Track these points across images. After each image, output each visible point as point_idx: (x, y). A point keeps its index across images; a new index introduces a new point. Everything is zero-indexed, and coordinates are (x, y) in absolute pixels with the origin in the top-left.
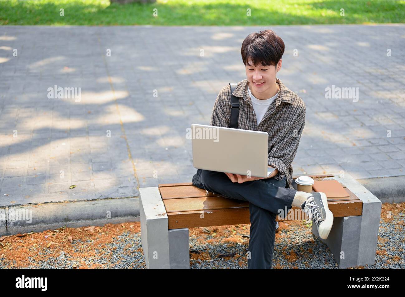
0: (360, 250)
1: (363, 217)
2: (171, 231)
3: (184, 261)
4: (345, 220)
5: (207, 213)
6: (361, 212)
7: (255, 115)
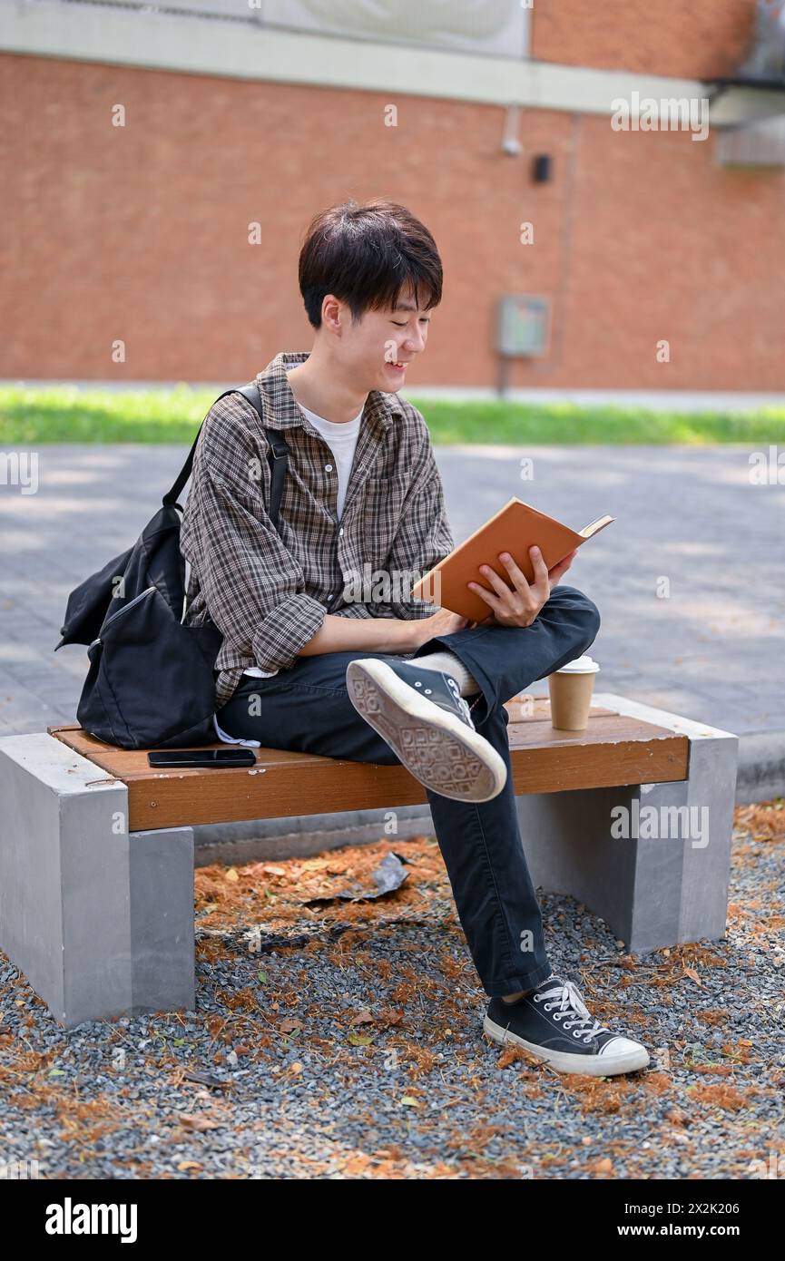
0: (685, 893)
1: (691, 783)
2: (136, 835)
3: (178, 939)
4: (644, 795)
5: (247, 774)
6: (685, 769)
7: (334, 474)
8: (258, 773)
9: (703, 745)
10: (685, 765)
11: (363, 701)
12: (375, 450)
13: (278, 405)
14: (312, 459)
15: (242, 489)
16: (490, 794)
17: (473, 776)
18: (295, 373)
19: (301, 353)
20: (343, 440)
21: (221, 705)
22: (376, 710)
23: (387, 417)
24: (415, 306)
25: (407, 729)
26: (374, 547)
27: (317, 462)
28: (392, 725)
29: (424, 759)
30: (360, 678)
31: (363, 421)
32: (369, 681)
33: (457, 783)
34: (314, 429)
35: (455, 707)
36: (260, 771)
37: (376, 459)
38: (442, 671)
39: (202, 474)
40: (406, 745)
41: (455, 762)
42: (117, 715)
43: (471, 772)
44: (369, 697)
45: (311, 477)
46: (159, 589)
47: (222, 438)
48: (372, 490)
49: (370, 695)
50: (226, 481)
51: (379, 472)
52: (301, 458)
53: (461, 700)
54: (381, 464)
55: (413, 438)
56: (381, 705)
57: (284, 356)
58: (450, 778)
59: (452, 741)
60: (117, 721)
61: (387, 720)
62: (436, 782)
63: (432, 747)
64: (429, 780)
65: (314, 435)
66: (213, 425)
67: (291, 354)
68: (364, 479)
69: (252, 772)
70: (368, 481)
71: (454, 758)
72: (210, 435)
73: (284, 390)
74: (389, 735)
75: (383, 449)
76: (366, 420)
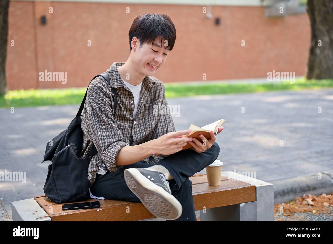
1: (258, 202)
4: (241, 207)
5: (96, 211)
6: (255, 197)
7: (133, 104)
8: (100, 210)
9: (261, 189)
10: (255, 196)
11: (130, 184)
12: (147, 94)
13: (115, 80)
14: (126, 98)
15: (103, 107)
16: (176, 217)
17: (170, 210)
18: (120, 68)
19: (121, 63)
20: (136, 91)
21: (91, 185)
22: (135, 187)
23: (150, 83)
24: (160, 45)
25: (145, 194)
26: (150, 125)
27: (128, 100)
28: (140, 192)
29: (152, 205)
30: (128, 176)
31: (142, 85)
32: (131, 177)
33: (164, 213)
34: (128, 88)
35: (163, 184)
36: (101, 209)
37: (147, 97)
38: (158, 171)
39: (89, 103)
40: (145, 200)
41: (162, 206)
42: (55, 190)
43: (169, 209)
44: (132, 182)
45: (126, 105)
46: (71, 146)
47: (95, 90)
48: (147, 108)
49: (132, 181)
50: (97, 105)
51: (149, 102)
52: (122, 98)
53: (166, 181)
54: (149, 99)
55: (160, 89)
56: (136, 185)
57: (116, 64)
58: (161, 212)
59: (161, 198)
60: (55, 193)
61: (138, 190)
62: (157, 213)
63: (154, 200)
64: (155, 212)
65: (128, 90)
66: (92, 86)
67: (118, 63)
68: (143, 104)
69: (98, 210)
70: (145, 105)
71: (162, 204)
72: (91, 89)
73: (117, 74)
74: (140, 196)
75: (150, 94)
76: (143, 84)
